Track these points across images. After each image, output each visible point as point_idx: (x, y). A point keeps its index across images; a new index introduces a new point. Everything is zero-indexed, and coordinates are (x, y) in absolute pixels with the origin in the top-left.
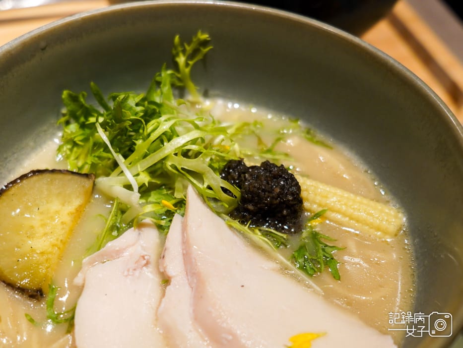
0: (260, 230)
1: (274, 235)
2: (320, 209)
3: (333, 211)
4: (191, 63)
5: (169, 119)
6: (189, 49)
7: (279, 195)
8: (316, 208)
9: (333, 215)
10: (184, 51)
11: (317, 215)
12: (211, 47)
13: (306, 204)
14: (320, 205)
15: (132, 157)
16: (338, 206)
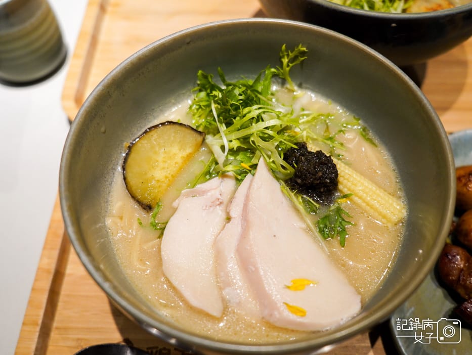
0: (302, 197)
1: (310, 204)
2: (349, 192)
3: (357, 195)
4: (291, 65)
5: (259, 108)
6: (291, 55)
7: (320, 178)
8: (346, 191)
9: (356, 199)
10: (288, 55)
11: (345, 196)
12: (306, 58)
13: (340, 187)
14: (349, 190)
15: (231, 128)
16: (361, 193)
